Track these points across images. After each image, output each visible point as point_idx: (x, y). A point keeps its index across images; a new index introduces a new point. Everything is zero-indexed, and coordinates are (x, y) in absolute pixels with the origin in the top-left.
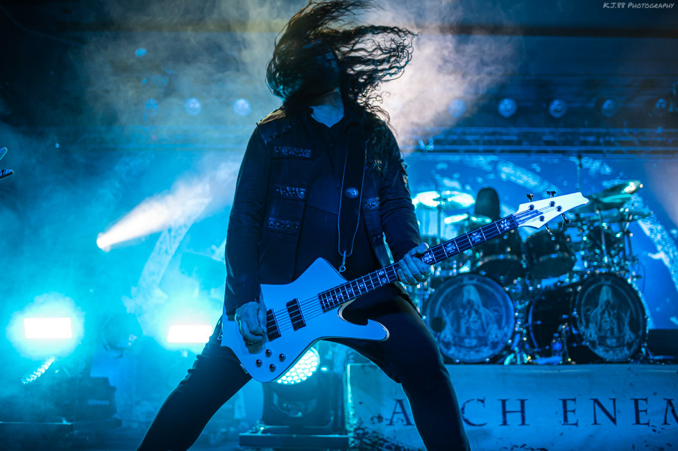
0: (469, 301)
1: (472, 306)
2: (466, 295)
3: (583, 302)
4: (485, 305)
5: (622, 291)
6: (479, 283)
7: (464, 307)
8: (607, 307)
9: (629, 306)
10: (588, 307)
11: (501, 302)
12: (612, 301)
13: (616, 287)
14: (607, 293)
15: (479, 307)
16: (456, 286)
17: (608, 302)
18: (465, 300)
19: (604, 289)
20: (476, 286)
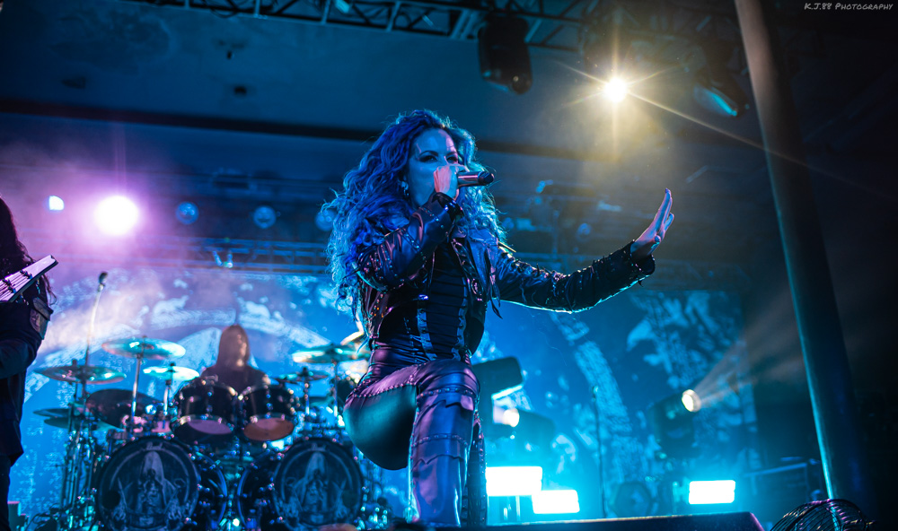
0: (151, 472)
1: (153, 478)
2: (147, 463)
3: (285, 471)
4: (167, 476)
5: (339, 459)
6: (164, 450)
7: (143, 478)
8: (315, 477)
9: (344, 476)
10: (290, 478)
11: (187, 473)
12: (323, 470)
13: (331, 454)
14: (318, 461)
15: (160, 478)
16: (138, 452)
17: (317, 472)
18: (145, 470)
19: (315, 457)
20: (159, 453)
